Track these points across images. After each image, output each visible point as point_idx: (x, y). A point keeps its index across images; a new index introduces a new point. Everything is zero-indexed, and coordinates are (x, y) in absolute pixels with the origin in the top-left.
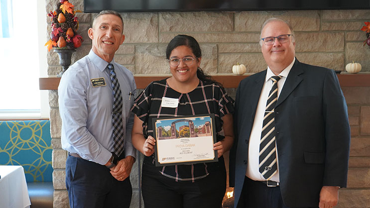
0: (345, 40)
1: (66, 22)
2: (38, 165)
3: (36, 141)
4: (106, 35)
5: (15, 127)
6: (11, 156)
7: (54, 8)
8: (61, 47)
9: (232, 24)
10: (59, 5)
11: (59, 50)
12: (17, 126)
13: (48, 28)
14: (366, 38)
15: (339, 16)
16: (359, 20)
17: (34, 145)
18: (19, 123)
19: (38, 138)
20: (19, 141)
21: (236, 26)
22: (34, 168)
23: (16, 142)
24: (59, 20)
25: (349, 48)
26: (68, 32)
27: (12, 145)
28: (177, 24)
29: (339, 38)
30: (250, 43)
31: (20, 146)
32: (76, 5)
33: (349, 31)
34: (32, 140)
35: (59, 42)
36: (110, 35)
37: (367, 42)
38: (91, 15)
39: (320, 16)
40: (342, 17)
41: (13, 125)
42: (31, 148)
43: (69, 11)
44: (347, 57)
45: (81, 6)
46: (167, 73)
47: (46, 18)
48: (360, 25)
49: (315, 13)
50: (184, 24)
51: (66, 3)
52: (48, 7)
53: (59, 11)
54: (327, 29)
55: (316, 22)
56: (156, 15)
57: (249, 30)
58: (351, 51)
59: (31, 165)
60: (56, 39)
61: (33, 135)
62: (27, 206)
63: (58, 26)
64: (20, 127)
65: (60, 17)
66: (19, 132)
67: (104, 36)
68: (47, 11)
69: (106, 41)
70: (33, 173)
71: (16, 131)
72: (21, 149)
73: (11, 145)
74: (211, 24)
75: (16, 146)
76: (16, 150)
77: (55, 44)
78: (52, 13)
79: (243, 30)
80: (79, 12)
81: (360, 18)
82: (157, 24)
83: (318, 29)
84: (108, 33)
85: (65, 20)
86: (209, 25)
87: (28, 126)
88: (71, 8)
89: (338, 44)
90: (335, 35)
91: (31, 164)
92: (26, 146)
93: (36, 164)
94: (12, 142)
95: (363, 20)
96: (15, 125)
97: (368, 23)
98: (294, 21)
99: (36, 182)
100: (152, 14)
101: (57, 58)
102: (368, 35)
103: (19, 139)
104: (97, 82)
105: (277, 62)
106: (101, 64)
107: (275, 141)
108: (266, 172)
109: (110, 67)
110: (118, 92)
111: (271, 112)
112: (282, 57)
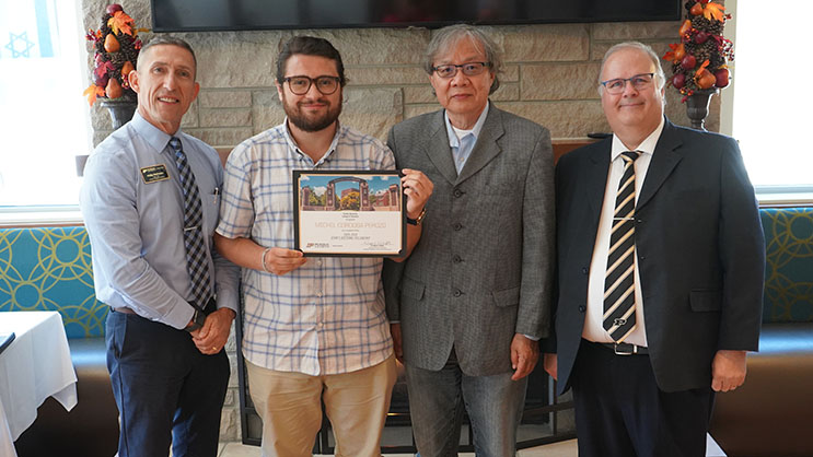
1: (120, 51)
2: (91, 306)
4: (164, 86)
5: (47, 239)
6: (41, 291)
7: (100, 24)
8: (113, 97)
10: (106, 18)
11: (110, 102)
12: (50, 239)
14: (672, 72)
15: (624, 32)
16: (661, 40)
17: (82, 271)
18: (54, 232)
20: (55, 264)
22: (84, 312)
23: (49, 267)
24: (106, 47)
26: (124, 70)
27: (43, 271)
31: (57, 273)
34: (79, 262)
35: (108, 88)
36: (171, 86)
37: (673, 82)
39: (589, 32)
40: (629, 35)
41: (43, 235)
42: (77, 277)
43: (126, 31)
45: (147, 21)
47: (84, 43)
48: (661, 48)
49: (582, 27)
51: (119, 14)
52: (87, 21)
53: (107, 30)
55: (583, 43)
59: (79, 308)
60: (102, 83)
61: (81, 254)
62: (70, 383)
63: (106, 58)
64: (55, 240)
65: (108, 42)
66: (54, 248)
67: (160, 87)
68: (87, 29)
69: (165, 97)
70: (83, 321)
71: (49, 246)
72: (59, 278)
73: (40, 271)
74: (390, 50)
75: (50, 274)
76: (50, 280)
77: (101, 92)
78: (94, 34)
80: (145, 31)
81: (663, 36)
83: (587, 58)
84: (168, 82)
85: (118, 46)
86: (385, 52)
87: (70, 237)
88: (129, 24)
91: (78, 305)
92: (68, 273)
93: (88, 305)
94: (42, 266)
95: (667, 38)
96: (47, 235)
97: (677, 46)
98: (541, 44)
99: (89, 337)
100: (281, 32)
101: (108, 117)
102: (674, 68)
103: (55, 261)
104: (152, 173)
105: (631, 124)
106: (156, 140)
107: (633, 272)
108: (614, 328)
109: (174, 143)
110: (193, 190)
111: (624, 220)
112: (641, 116)
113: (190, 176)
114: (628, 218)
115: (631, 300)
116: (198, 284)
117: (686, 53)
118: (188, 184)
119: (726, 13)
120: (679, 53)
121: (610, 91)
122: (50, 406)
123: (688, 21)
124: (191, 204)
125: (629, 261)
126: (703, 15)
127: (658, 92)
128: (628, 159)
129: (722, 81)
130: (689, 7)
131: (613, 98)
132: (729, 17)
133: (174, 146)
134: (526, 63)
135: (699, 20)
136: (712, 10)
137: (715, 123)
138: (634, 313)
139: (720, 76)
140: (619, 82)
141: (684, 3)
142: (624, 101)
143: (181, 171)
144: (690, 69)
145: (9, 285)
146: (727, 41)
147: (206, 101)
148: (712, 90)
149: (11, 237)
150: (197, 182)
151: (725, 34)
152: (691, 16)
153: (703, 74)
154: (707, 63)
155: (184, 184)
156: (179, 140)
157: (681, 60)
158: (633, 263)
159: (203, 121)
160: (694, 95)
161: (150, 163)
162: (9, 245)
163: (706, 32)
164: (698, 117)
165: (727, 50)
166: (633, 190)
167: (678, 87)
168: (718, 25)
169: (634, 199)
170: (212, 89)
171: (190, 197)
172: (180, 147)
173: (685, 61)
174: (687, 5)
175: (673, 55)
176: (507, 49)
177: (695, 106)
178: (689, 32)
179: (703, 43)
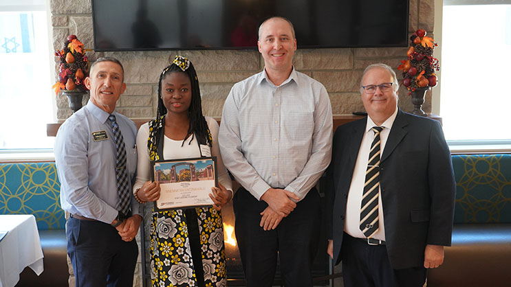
1: (75, 62)
2: (53, 210)
3: (50, 185)
4: (104, 85)
5: (27, 170)
6: (23, 202)
7: (63, 46)
8: (70, 90)
9: (258, 62)
10: (67, 43)
11: (68, 92)
12: (29, 170)
13: (56, 67)
14: (403, 78)
15: (374, 53)
16: (397, 57)
17: (48, 189)
18: (31, 166)
19: (53, 182)
20: (32, 185)
22: (49, 214)
23: (28, 186)
24: (67, 60)
26: (77, 74)
27: (24, 189)
31: (32, 191)
32: (86, 43)
34: (46, 184)
35: (67, 84)
36: (108, 84)
37: (403, 83)
39: (353, 53)
41: (25, 167)
42: (45, 193)
43: (78, 51)
45: (91, 44)
47: (53, 57)
49: (349, 50)
50: (205, 63)
51: (74, 41)
52: (55, 44)
53: (67, 50)
54: (361, 67)
55: (350, 59)
56: (175, 53)
59: (46, 211)
60: (64, 81)
61: (47, 179)
62: (39, 258)
63: (66, 66)
64: (32, 170)
65: (68, 57)
66: (31, 175)
67: (102, 85)
68: (55, 49)
69: (105, 91)
70: (48, 219)
71: (28, 174)
72: (34, 194)
73: (22, 189)
74: (235, 62)
75: (28, 191)
76: (29, 195)
77: (63, 86)
78: (59, 52)
80: (89, 50)
83: (352, 67)
84: (106, 82)
85: (73, 60)
86: (232, 63)
87: (41, 169)
88: (80, 46)
92: (39, 190)
93: (51, 210)
94: (24, 186)
95: (400, 57)
96: (27, 168)
97: (405, 61)
98: (325, 59)
99: (51, 229)
100: (170, 51)
101: (66, 100)
102: (404, 74)
103: (31, 183)
104: (98, 135)
105: (378, 111)
106: (101, 116)
107: (378, 198)
108: (366, 229)
109: (111, 118)
110: (122, 145)
111: (374, 167)
112: (384, 107)
113: (121, 137)
114: (376, 165)
115: (376, 213)
116: (123, 200)
117: (411, 66)
118: (119, 142)
119: (435, 43)
120: (407, 66)
121: (367, 91)
122: (27, 273)
123: (412, 47)
124: (120, 154)
125: (376, 191)
126: (421, 44)
127: (395, 93)
128: (376, 131)
129: (432, 83)
130: (413, 38)
131: (368, 96)
132: (436, 45)
133: (111, 120)
134: (316, 70)
135: (419, 47)
136: (426, 41)
137: (428, 108)
138: (378, 221)
139: (431, 80)
140: (373, 87)
142: (375, 98)
143: (115, 134)
144: (414, 75)
145: (4, 198)
146: (435, 59)
148: (428, 87)
149: (5, 169)
150: (124, 141)
151: (434, 55)
152: (414, 45)
153: (421, 79)
154: (423, 72)
155: (117, 142)
156: (114, 116)
157: (408, 70)
158: (378, 192)
159: (123, 103)
160: (416, 91)
161: (97, 129)
162: (5, 173)
163: (423, 54)
164: (418, 104)
165: (435, 65)
166: (379, 149)
167: (406, 86)
168: (430, 50)
169: (379, 155)
170: (129, 85)
171: (120, 150)
172: (115, 120)
173: (410, 71)
174: (411, 37)
175: (403, 67)
176: (305, 62)
177: (417, 97)
178: (412, 54)
179: (421, 60)
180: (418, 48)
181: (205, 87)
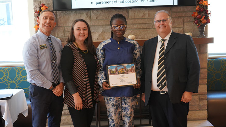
0: (184, 22)
4: (47, 22)
6: (17, 84)
7: (38, 9)
9: (127, 15)
10: (40, 7)
12: (20, 70)
13: (35, 19)
14: (194, 20)
15: (180, 9)
16: (190, 11)
18: (21, 68)
20: (21, 77)
21: (129, 16)
23: (19, 78)
25: (186, 25)
28: (100, 16)
29: (181, 20)
30: (137, 24)
31: (21, 79)
32: (49, 7)
33: (185, 17)
36: (49, 22)
37: (195, 22)
38: (56, 12)
39: (171, 10)
41: (17, 69)
44: (185, 30)
45: (51, 8)
46: (95, 40)
47: (34, 14)
48: (191, 14)
49: (169, 8)
50: (103, 16)
51: (44, 6)
52: (34, 8)
53: (41, 10)
54: (175, 16)
56: (89, 11)
57: (135, 18)
58: (187, 26)
59: (27, 89)
62: (26, 109)
64: (21, 70)
66: (20, 72)
67: (45, 22)
68: (34, 10)
69: (47, 25)
71: (19, 72)
72: (22, 81)
73: (16, 79)
75: (19, 79)
76: (19, 81)
78: (37, 12)
79: (133, 18)
82: (90, 16)
88: (46, 9)
89: (180, 24)
90: (179, 19)
92: (24, 79)
94: (17, 77)
95: (192, 11)
97: (195, 13)
100: (87, 11)
102: (195, 18)
103: (21, 76)
104: (42, 47)
105: (162, 32)
108: (161, 86)
110: (54, 51)
112: (165, 30)
113: (53, 47)
116: (55, 77)
117: (198, 14)
119: (208, 4)
120: (196, 15)
121: (157, 23)
122: (21, 116)
123: (198, 6)
124: (53, 55)
126: (202, 4)
128: (162, 41)
129: (208, 22)
130: (198, 2)
131: (157, 25)
133: (49, 39)
136: (205, 3)
137: (206, 34)
139: (208, 20)
140: (159, 21)
141: (197, 1)
144: (199, 19)
145: (8, 83)
146: (209, 11)
147: (67, 30)
148: (206, 24)
149: (9, 69)
151: (208, 9)
152: (199, 5)
153: (203, 20)
154: (204, 17)
157: (196, 17)
159: (66, 35)
160: (201, 26)
162: (8, 71)
163: (203, 8)
164: (202, 32)
165: (209, 13)
167: (196, 24)
168: (206, 7)
170: (68, 26)
172: (51, 39)
173: (198, 16)
174: (198, 1)
175: (194, 15)
176: (149, 14)
177: (201, 29)
178: (199, 9)
179: (203, 11)
180: (201, 6)
181: (103, 27)
